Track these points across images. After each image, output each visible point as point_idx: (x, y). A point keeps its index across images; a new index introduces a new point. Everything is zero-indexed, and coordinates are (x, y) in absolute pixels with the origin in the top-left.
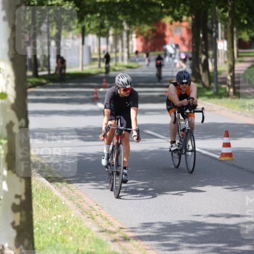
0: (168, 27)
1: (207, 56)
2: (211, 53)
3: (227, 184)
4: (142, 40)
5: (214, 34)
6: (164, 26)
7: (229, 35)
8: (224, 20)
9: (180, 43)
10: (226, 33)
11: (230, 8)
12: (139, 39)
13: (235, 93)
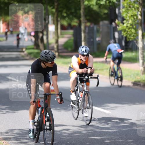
1: (43, 34)
4: (6, 25)
7: (55, 22)
11: (56, 7)
13: (59, 56)
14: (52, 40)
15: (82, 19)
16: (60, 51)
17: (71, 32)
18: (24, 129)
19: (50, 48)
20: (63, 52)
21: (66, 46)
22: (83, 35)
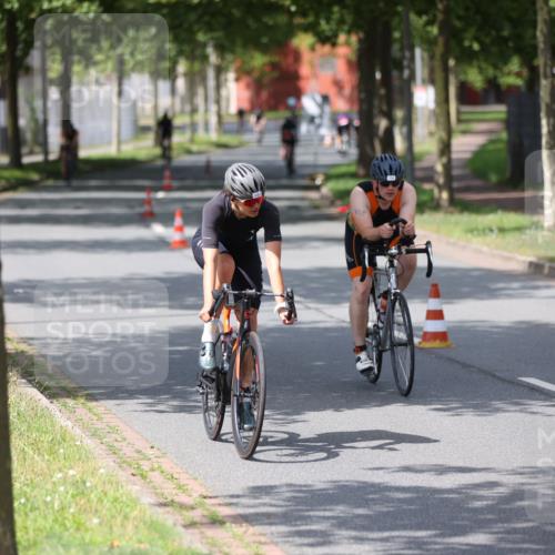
0: (306, 56)
1: (392, 122)
2: (399, 114)
4: (248, 86)
5: (406, 73)
6: (297, 56)
7: (439, 75)
8: (429, 43)
9: (332, 92)
10: (432, 71)
11: (440, 17)
12: (242, 84)
13: (452, 201)
15: (540, 61)
16: (455, 185)
19: (419, 174)
20: (468, 189)
21: (479, 166)
22: (544, 122)
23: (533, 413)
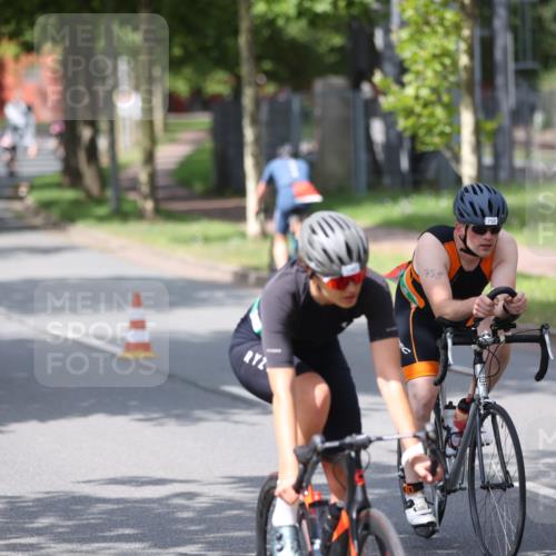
0: (11, 66)
1: (96, 132)
3: (139, 409)
9: (37, 103)
13: (158, 212)
14: (129, 151)
15: (245, 69)
16: (161, 194)
17: (203, 119)
18: (22, 494)
19: (124, 184)
20: (173, 198)
23: (236, 422)
